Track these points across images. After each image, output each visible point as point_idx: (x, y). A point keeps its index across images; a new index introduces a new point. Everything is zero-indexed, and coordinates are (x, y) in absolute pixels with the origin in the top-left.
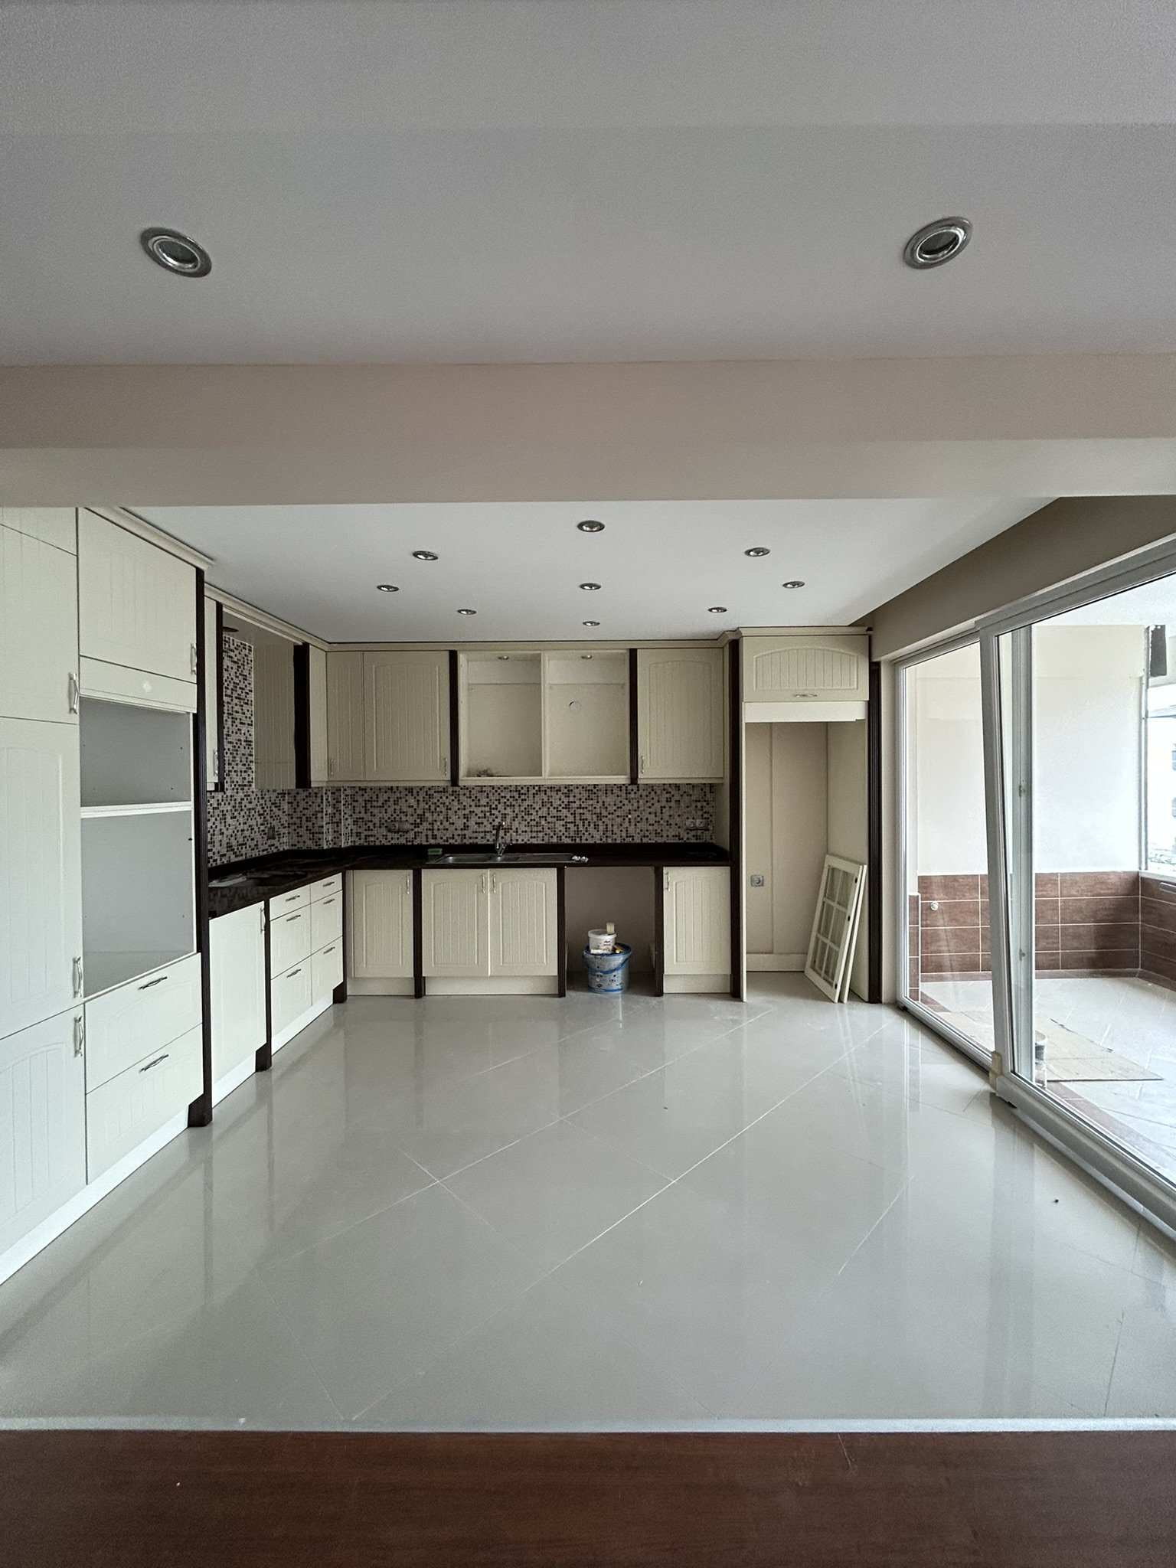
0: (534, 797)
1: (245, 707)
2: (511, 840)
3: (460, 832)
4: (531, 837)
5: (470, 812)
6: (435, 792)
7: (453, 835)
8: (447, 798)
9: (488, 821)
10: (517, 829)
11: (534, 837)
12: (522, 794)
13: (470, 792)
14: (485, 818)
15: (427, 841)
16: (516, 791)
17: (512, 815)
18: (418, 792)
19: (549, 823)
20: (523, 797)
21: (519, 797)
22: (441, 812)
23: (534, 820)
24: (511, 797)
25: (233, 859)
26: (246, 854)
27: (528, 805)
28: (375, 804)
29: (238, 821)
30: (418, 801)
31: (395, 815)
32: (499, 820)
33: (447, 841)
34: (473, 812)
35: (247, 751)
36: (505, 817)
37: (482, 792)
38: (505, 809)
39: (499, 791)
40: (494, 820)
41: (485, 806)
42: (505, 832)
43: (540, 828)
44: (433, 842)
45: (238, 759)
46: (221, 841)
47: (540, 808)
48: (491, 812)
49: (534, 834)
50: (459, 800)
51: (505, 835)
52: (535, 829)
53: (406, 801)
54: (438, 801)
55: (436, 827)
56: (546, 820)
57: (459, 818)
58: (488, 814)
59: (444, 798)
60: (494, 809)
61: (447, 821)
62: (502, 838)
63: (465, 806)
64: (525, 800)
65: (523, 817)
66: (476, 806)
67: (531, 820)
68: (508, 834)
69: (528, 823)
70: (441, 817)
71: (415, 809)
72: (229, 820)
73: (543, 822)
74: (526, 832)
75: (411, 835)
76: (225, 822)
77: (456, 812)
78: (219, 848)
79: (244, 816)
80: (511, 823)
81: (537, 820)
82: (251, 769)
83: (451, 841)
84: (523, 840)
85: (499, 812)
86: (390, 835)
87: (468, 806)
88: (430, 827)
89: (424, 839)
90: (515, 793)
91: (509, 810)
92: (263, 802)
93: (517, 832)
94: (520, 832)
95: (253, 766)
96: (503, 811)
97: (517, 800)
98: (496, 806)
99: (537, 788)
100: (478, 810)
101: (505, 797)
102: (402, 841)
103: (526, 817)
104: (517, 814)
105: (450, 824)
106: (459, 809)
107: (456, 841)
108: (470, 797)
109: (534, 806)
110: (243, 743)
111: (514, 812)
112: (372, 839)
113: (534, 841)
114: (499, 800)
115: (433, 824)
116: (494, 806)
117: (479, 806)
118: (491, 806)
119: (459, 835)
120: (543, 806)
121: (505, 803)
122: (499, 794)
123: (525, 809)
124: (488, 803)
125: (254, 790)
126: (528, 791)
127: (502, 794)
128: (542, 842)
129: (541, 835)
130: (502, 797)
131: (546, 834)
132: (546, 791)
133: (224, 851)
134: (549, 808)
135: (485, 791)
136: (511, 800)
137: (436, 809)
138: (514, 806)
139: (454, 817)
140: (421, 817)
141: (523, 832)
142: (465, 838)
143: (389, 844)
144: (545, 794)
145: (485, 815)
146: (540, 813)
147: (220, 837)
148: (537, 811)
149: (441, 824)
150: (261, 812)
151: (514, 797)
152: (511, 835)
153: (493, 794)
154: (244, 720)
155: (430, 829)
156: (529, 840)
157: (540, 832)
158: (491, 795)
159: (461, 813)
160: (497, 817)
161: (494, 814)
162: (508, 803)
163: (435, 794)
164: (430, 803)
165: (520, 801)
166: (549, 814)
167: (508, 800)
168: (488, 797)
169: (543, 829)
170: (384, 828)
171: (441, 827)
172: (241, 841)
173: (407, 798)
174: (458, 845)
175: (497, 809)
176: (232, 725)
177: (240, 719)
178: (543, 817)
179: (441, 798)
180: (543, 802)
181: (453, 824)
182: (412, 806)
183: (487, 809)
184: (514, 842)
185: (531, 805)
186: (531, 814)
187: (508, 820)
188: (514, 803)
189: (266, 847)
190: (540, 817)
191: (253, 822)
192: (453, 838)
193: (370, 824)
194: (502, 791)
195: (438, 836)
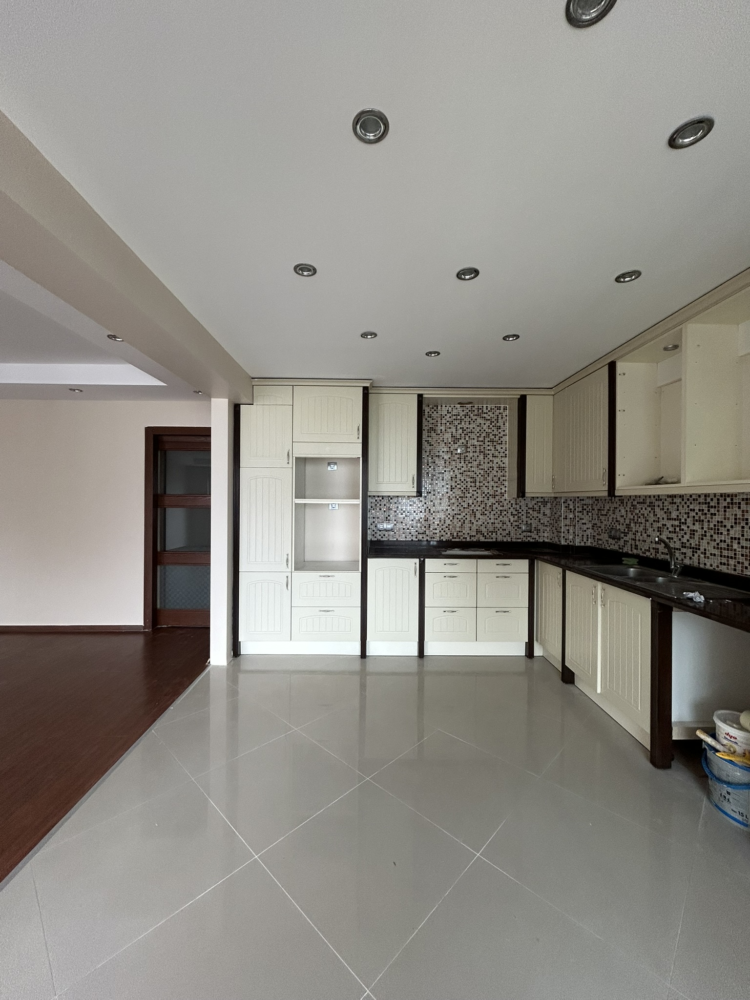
0: (725, 511)
1: (498, 447)
2: (699, 563)
3: (654, 546)
4: (721, 563)
5: (663, 525)
6: (638, 503)
7: (649, 548)
8: (646, 509)
9: (677, 536)
10: (705, 550)
11: (724, 564)
12: (712, 507)
13: (663, 503)
14: (675, 532)
15: (632, 551)
16: (706, 503)
17: (700, 532)
18: (627, 503)
19: (742, 547)
20: (712, 511)
21: (709, 511)
22: (642, 523)
23: (725, 541)
24: (699, 510)
25: (482, 539)
26: (496, 538)
27: (718, 522)
28: (603, 512)
29: (488, 517)
30: (627, 511)
31: (613, 523)
32: (687, 537)
33: (645, 553)
34: (665, 525)
35: (500, 474)
36: (694, 534)
37: (673, 503)
38: (694, 524)
39: (688, 503)
40: (683, 537)
41: (675, 519)
42: (693, 552)
43: (731, 554)
44: (635, 551)
45: (490, 479)
46: (471, 527)
47: (732, 527)
48: (680, 526)
49: (724, 560)
50: (654, 512)
51: (693, 555)
52: (725, 553)
53: (620, 511)
54: (640, 512)
55: (637, 538)
56: (739, 543)
57: (654, 530)
58: (678, 529)
59: (644, 509)
60: (683, 523)
61: (645, 533)
62: (690, 558)
63: (659, 518)
64: (715, 514)
65: (712, 536)
66: (668, 519)
67: (721, 541)
68: (696, 555)
69: (718, 544)
70: (641, 528)
71: (625, 519)
72: (478, 515)
73: (735, 546)
74: (715, 555)
75: (622, 543)
76: (475, 517)
77: (652, 524)
78: (469, 532)
79: (494, 515)
80: (699, 542)
81: (728, 541)
82: (504, 485)
83: (648, 554)
84: (711, 565)
85: (688, 527)
86: (610, 541)
87: (661, 519)
88: (633, 537)
89: (629, 549)
90: (704, 506)
91: (697, 527)
92: (518, 507)
93: (705, 554)
94: (708, 554)
95: (506, 483)
96: (692, 527)
97: (706, 514)
98: (686, 520)
99: (729, 500)
100: (669, 524)
101: (694, 510)
102: (616, 547)
103: (715, 537)
104: (705, 532)
105: (647, 536)
106: (654, 521)
107: (651, 554)
108: (663, 509)
109: (726, 523)
110: (495, 469)
111: (702, 528)
112: (600, 542)
113: (724, 569)
114: (688, 513)
115: (636, 534)
116: (683, 521)
117: (670, 519)
118: (680, 519)
119: (653, 548)
120: (736, 523)
121: (694, 517)
122: (688, 506)
123: (715, 525)
124: (678, 516)
125: (507, 498)
126: (718, 503)
127: (691, 507)
128: (733, 572)
129: (732, 562)
130: (691, 510)
131: (739, 563)
132: (740, 503)
133: (474, 534)
134: (743, 527)
135: (675, 503)
136: (700, 513)
137: (638, 520)
138: (703, 521)
139: (650, 530)
140: (628, 526)
141: (711, 554)
142: (658, 553)
143: (608, 548)
144: (739, 508)
145: (675, 529)
146: (732, 532)
147: (470, 525)
148: (728, 530)
149: (641, 535)
150: (515, 513)
151: (703, 510)
152: (699, 556)
153: (683, 507)
154: (497, 454)
155: (633, 539)
156: (718, 567)
157: (732, 558)
158: (680, 508)
159: (656, 525)
160: (685, 534)
161: (683, 530)
162: (697, 518)
163: (637, 505)
164: (634, 514)
165: (709, 516)
166: (743, 535)
167: (697, 514)
168: (678, 510)
169: (735, 554)
170: (606, 534)
171: (641, 538)
172: (491, 529)
173: (620, 508)
174: (653, 559)
175: (686, 524)
176: (484, 459)
177: (493, 454)
178: (735, 539)
179: (642, 509)
180: (736, 519)
181: (649, 536)
182: (623, 516)
183: (677, 523)
184: (702, 566)
185: (722, 522)
186: (721, 534)
187: (696, 538)
188: (703, 518)
189: (521, 536)
190: (732, 538)
191: (506, 519)
192: (649, 551)
193: (600, 529)
194: (691, 503)
195: (639, 547)
